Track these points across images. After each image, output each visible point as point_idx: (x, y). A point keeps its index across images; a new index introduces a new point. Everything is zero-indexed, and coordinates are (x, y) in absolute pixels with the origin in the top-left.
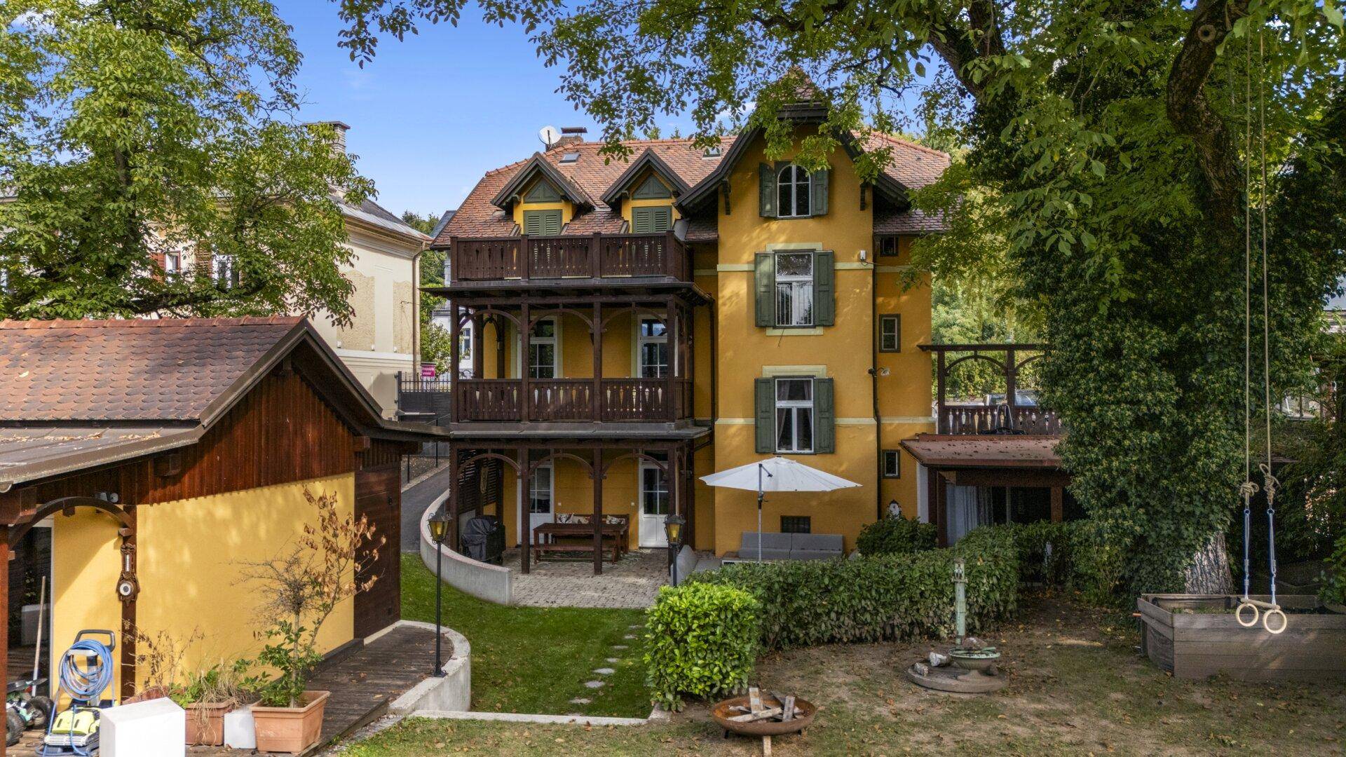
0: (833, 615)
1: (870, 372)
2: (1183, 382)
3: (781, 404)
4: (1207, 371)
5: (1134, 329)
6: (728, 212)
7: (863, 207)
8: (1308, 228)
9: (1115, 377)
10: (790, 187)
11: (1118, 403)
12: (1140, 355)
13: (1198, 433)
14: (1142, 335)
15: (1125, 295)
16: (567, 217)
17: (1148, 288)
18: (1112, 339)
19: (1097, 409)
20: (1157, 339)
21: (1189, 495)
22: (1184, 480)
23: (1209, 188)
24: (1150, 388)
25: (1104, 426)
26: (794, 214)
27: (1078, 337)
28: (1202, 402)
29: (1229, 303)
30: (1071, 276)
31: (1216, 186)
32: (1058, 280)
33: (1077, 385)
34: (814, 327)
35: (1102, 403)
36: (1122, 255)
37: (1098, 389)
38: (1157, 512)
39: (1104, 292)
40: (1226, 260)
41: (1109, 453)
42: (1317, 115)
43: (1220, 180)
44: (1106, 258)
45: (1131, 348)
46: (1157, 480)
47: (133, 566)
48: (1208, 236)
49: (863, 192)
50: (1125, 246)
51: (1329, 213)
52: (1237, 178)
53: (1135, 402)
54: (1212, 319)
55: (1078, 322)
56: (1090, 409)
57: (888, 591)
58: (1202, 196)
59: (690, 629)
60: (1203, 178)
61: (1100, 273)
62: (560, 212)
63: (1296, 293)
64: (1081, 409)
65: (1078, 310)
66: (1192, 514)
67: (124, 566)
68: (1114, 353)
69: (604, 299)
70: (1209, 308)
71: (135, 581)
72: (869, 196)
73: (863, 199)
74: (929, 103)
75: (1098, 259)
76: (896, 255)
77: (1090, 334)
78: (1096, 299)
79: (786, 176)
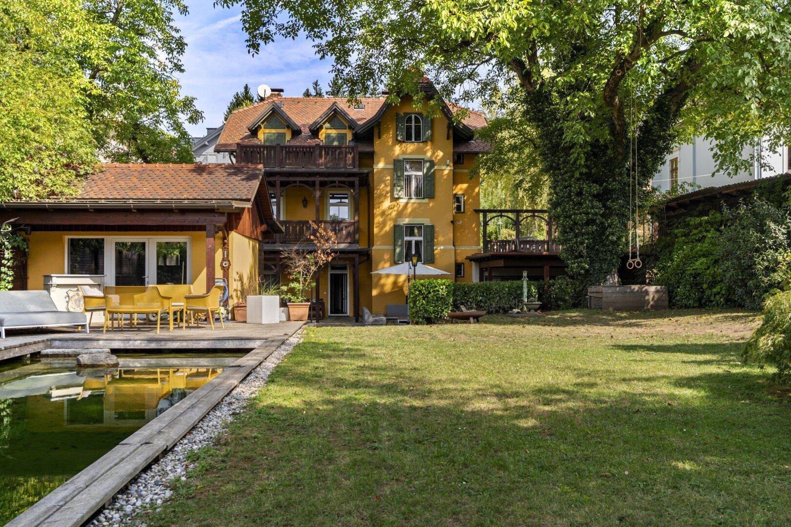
0: (469, 303)
1: (452, 222)
2: (604, 206)
3: (407, 238)
4: (613, 202)
5: (587, 185)
6: (379, 138)
7: (448, 139)
8: (648, 146)
9: (580, 204)
10: (411, 126)
11: (581, 214)
12: (589, 194)
13: (609, 226)
14: (590, 187)
15: (584, 170)
16: (288, 137)
17: (592, 168)
18: (579, 188)
19: (573, 216)
20: (596, 189)
21: (605, 252)
22: (603, 246)
23: (615, 128)
24: (592, 208)
25: (576, 224)
26: (413, 140)
27: (566, 187)
28: (611, 214)
29: (621, 174)
30: (564, 162)
31: (618, 127)
32: (558, 165)
33: (565, 207)
34: (424, 198)
35: (575, 214)
36: (584, 153)
37: (573, 208)
38: (594, 260)
39: (577, 169)
40: (620, 157)
41: (576, 236)
42: (652, 103)
43: (619, 125)
44: (579, 154)
45: (586, 191)
46: (594, 246)
47: (228, 255)
48: (614, 148)
49: (448, 131)
50: (585, 150)
51: (655, 141)
52: (625, 126)
53: (587, 214)
54: (615, 180)
55: (566, 181)
56: (570, 217)
57: (490, 293)
58: (613, 132)
59: (430, 293)
60: (613, 124)
61: (575, 162)
62: (285, 134)
63: (644, 171)
64: (566, 217)
65: (566, 176)
66: (606, 259)
67: (224, 256)
68: (580, 194)
69: (322, 179)
70: (613, 176)
71: (229, 261)
72: (451, 132)
73: (448, 134)
74: (482, 88)
75: (576, 155)
76: (463, 163)
77: (570, 186)
78: (573, 172)
79: (409, 120)
